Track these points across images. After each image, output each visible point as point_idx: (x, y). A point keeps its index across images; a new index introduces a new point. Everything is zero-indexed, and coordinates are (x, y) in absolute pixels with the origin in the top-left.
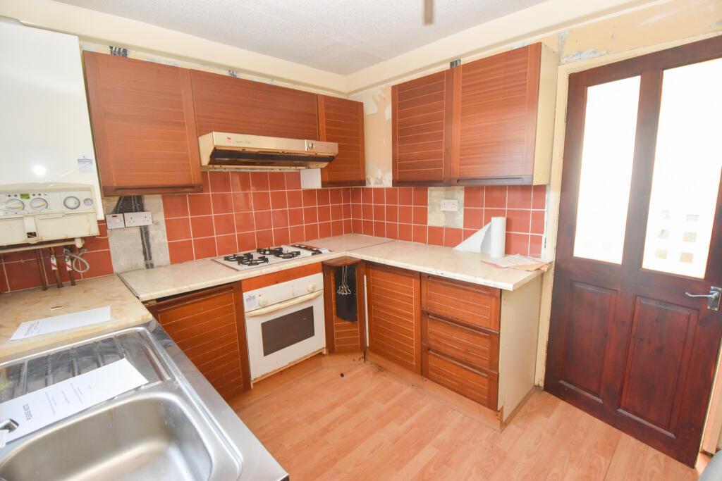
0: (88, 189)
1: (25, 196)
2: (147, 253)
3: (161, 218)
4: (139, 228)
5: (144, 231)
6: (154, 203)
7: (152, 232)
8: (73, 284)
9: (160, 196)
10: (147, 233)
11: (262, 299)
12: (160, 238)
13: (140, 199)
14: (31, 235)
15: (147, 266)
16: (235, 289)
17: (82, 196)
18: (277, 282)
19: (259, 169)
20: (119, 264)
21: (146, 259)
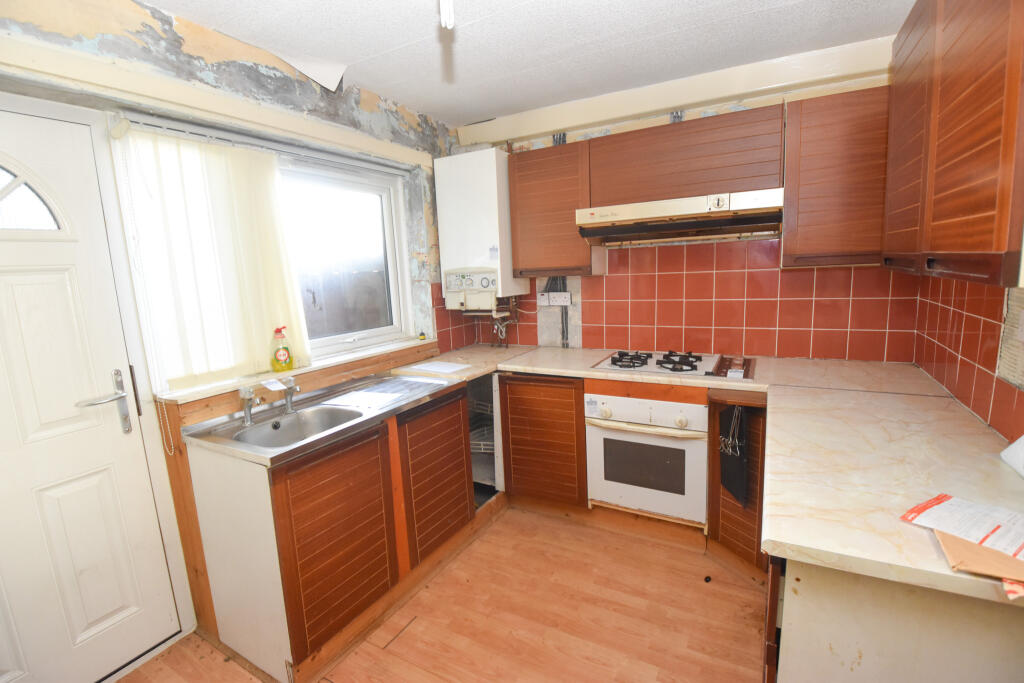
0: (493, 272)
1: (463, 277)
2: (565, 333)
3: (578, 299)
4: (560, 309)
5: (565, 310)
6: (574, 283)
7: (570, 313)
8: (507, 347)
9: (579, 277)
10: (567, 313)
11: (604, 408)
12: (576, 320)
13: (564, 279)
14: (462, 304)
15: (563, 344)
16: (578, 385)
17: (491, 277)
18: (628, 396)
19: (699, 240)
20: (543, 337)
21: (563, 338)
